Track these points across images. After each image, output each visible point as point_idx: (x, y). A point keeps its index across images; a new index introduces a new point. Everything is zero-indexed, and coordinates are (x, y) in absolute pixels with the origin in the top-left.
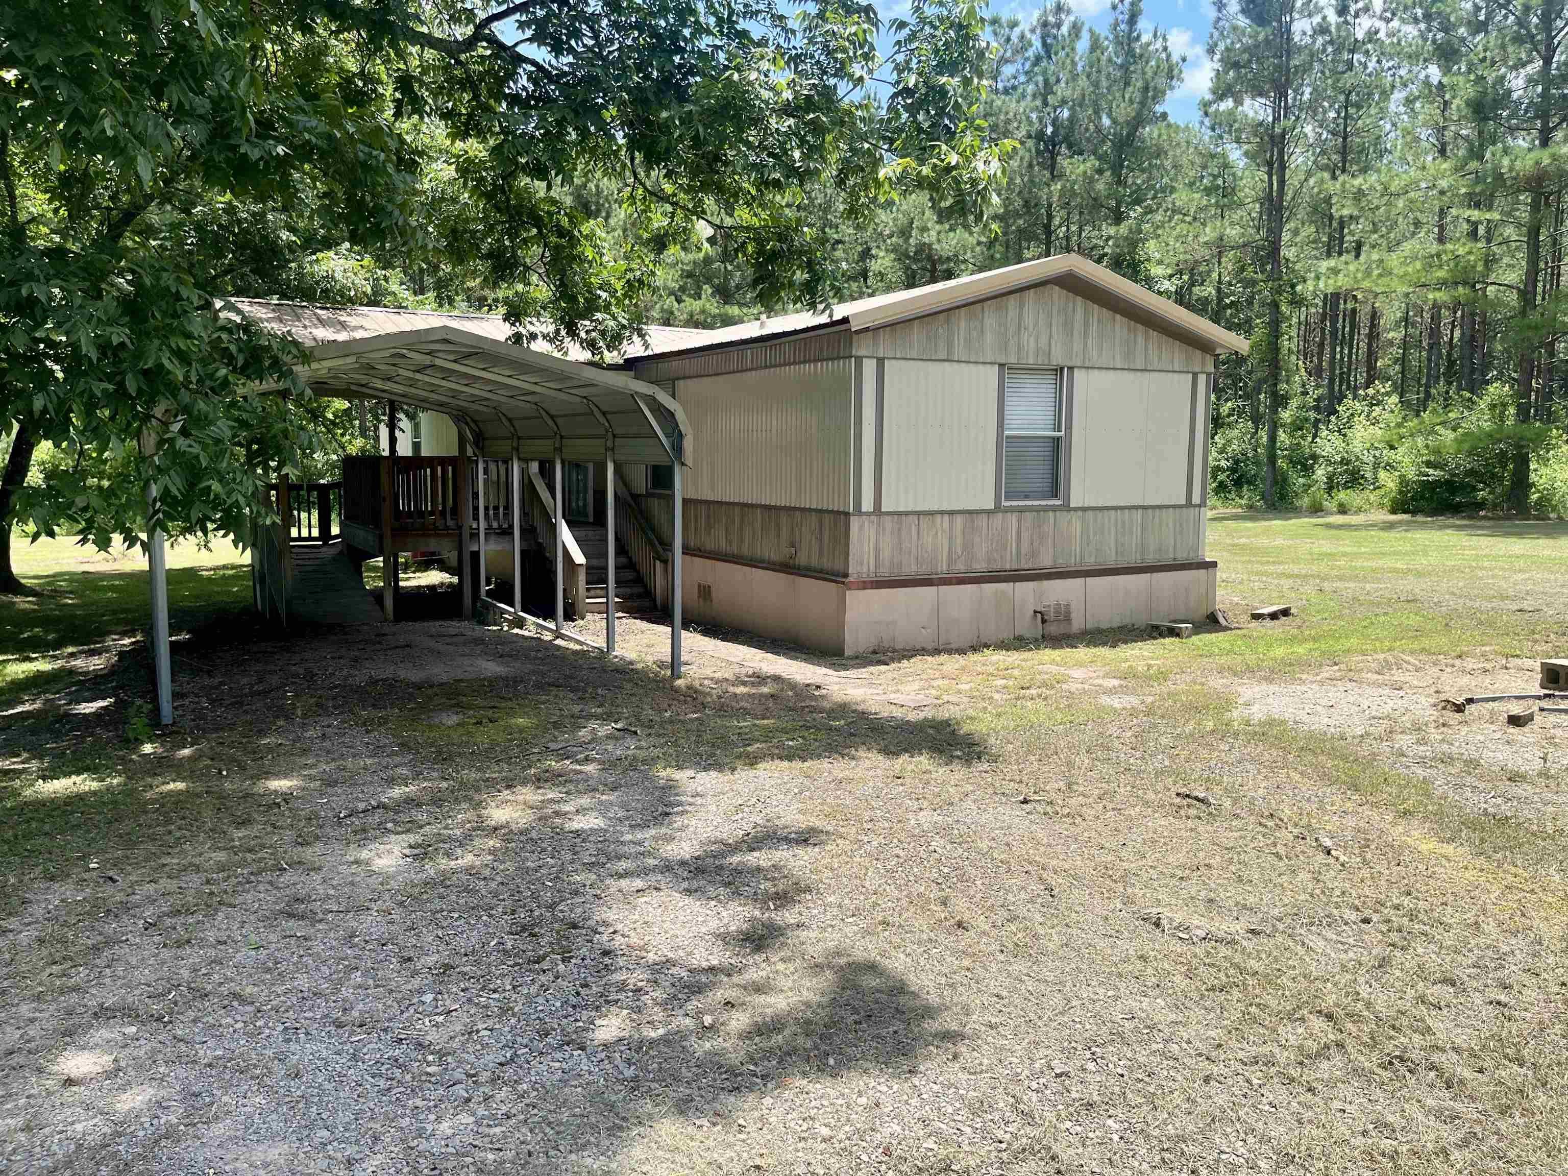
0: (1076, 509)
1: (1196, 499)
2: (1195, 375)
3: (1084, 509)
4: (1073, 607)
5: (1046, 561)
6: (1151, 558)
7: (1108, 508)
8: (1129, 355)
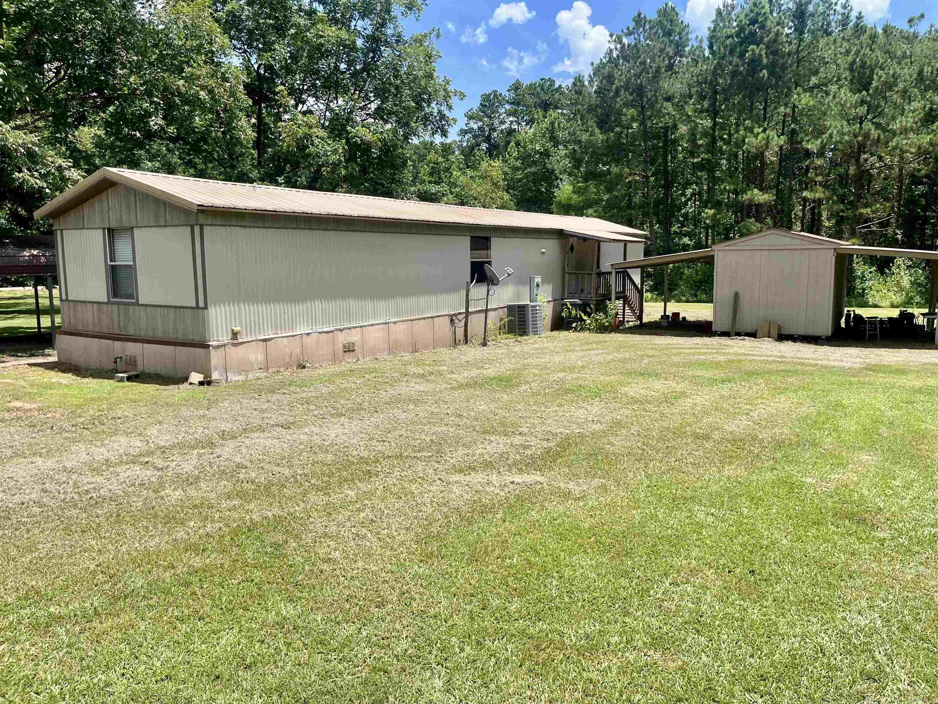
0: (142, 305)
1: (201, 304)
2: (192, 227)
3: (146, 306)
4: (138, 359)
5: (131, 331)
6: (180, 337)
7: (157, 306)
8: (157, 217)
